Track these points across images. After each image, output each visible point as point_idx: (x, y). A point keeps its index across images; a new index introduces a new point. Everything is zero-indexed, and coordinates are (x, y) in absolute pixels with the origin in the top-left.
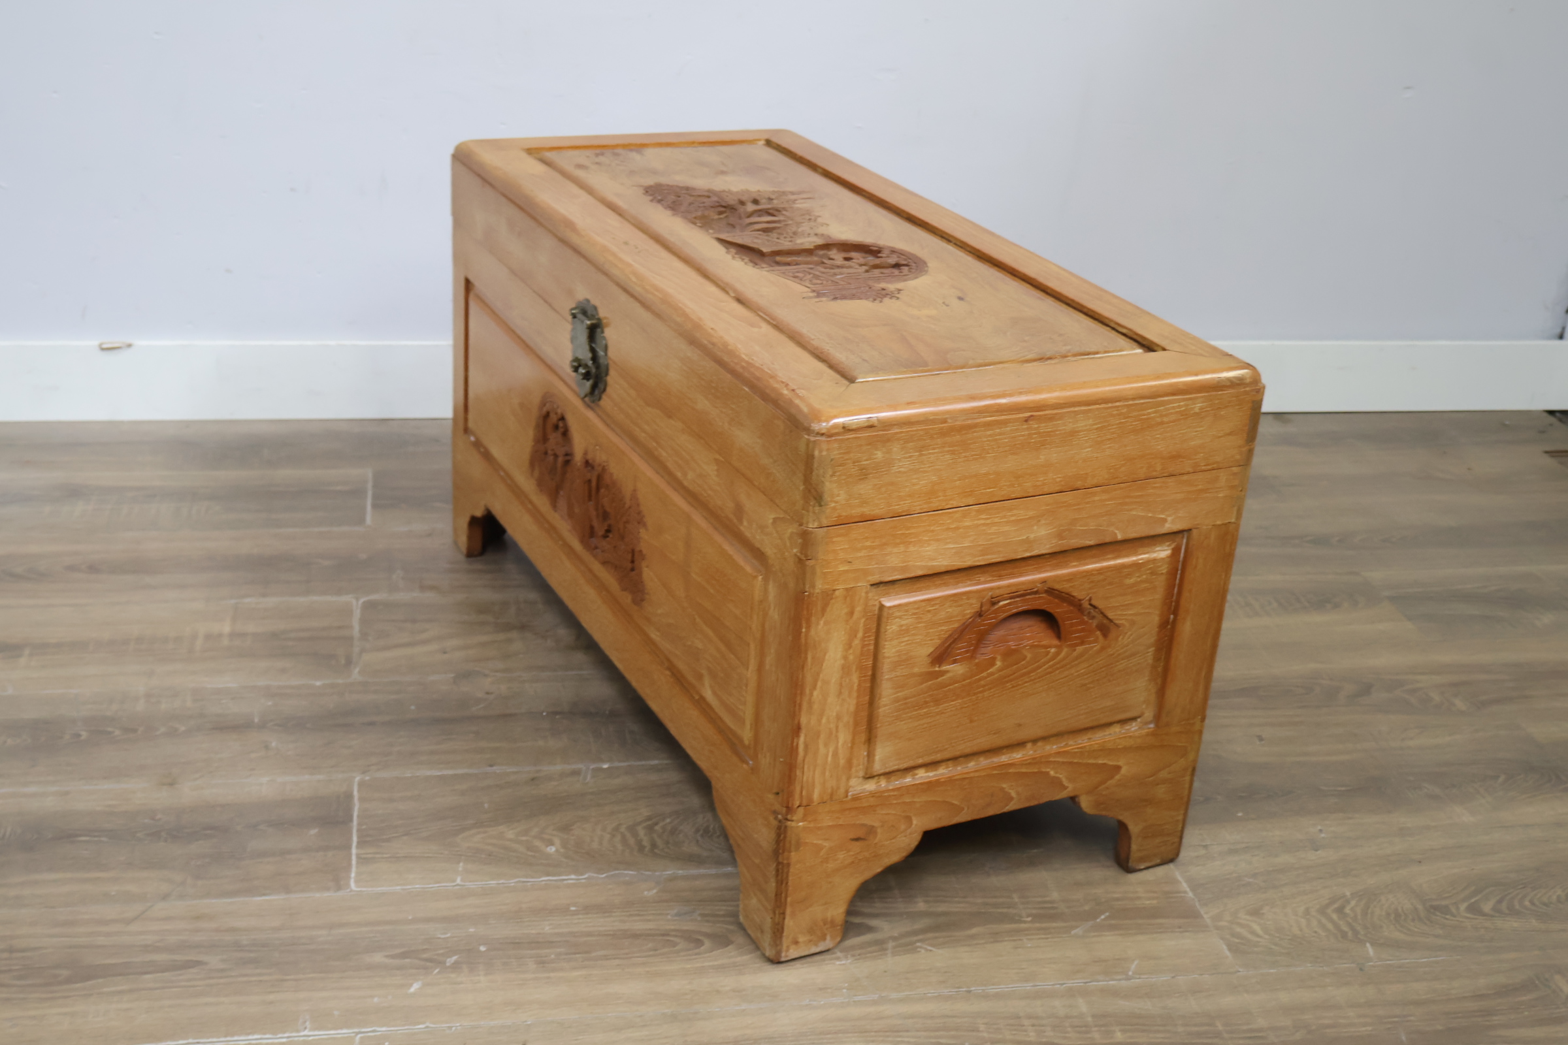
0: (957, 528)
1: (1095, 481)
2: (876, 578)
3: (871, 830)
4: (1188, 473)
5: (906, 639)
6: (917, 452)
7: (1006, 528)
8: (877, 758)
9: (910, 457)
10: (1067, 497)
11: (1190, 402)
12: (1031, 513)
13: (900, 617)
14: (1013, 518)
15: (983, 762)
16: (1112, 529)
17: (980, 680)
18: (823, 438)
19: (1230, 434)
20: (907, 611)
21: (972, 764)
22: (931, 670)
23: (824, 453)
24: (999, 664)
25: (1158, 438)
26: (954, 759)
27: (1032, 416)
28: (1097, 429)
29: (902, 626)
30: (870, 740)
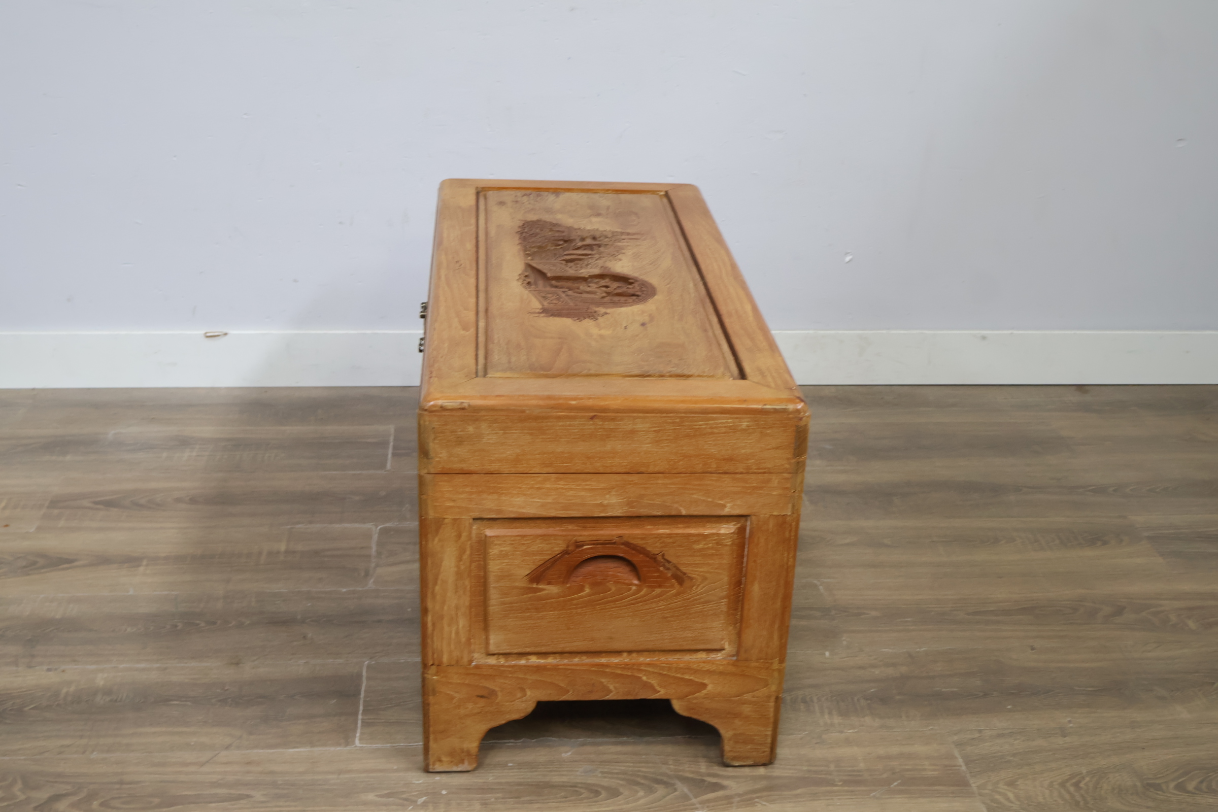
0: (539, 488)
1: (657, 469)
2: (477, 515)
3: (493, 693)
4: (741, 473)
5: (506, 561)
6: (501, 430)
7: (583, 493)
8: (492, 641)
9: (496, 433)
10: (635, 478)
11: (737, 420)
12: (602, 486)
13: (499, 545)
14: (587, 487)
15: (586, 660)
16: (676, 505)
17: (572, 600)
18: (426, 413)
19: (777, 448)
20: (505, 541)
21: (576, 660)
22: (529, 586)
23: (427, 423)
24: (587, 590)
25: (711, 444)
26: (561, 653)
27: (595, 416)
28: (654, 431)
29: (502, 551)
30: (486, 628)
